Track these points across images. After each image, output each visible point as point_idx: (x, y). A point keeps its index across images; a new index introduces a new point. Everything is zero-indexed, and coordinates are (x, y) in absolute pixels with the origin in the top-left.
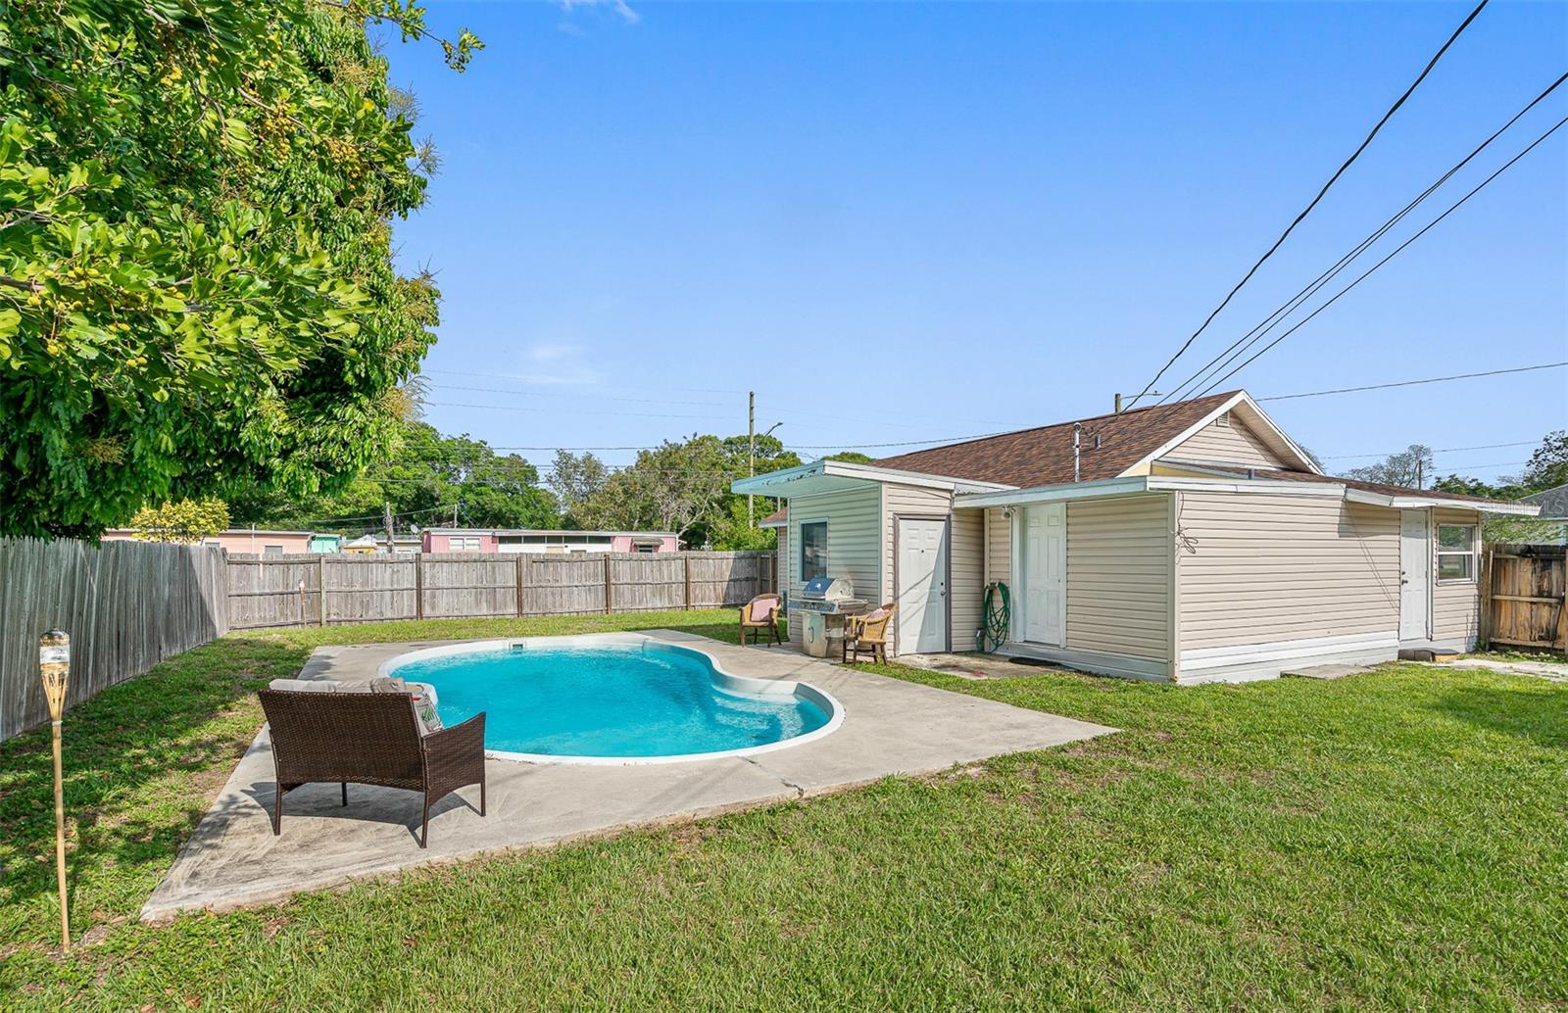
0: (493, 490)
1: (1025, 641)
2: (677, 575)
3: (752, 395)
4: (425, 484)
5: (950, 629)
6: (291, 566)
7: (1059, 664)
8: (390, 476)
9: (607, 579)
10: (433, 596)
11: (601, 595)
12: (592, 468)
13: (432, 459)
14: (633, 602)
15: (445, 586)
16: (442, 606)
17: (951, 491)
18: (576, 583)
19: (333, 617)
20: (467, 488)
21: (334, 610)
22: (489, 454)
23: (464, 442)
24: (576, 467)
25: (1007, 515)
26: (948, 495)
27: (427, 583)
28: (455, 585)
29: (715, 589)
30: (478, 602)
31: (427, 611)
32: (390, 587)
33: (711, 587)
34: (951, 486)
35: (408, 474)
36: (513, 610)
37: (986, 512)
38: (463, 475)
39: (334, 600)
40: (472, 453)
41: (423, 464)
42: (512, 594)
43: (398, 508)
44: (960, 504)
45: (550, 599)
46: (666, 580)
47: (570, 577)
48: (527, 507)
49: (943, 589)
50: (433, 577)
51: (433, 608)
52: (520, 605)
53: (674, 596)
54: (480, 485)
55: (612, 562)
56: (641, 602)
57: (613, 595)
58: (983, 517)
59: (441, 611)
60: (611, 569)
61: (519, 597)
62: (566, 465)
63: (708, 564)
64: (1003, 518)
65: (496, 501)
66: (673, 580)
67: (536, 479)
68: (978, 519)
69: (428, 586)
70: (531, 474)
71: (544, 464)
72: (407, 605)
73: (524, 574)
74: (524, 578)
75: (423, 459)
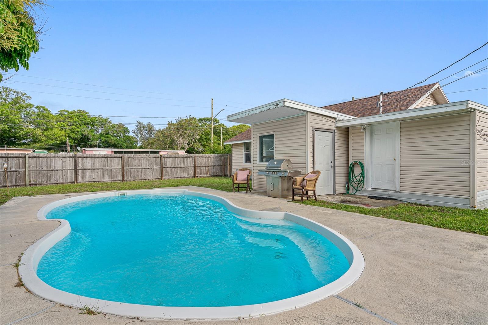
0: (112, 136)
1: (372, 188)
2: (190, 164)
3: (212, 99)
4: (85, 133)
5: (335, 183)
6: (10, 159)
7: (396, 199)
8: (71, 130)
9: (161, 165)
10: (83, 173)
11: (159, 172)
12: (150, 128)
13: (88, 124)
14: (172, 175)
15: (88, 168)
16: (87, 177)
17: (335, 118)
18: (148, 167)
19: (32, 182)
20: (102, 135)
21: (32, 179)
22: (110, 122)
23: (100, 118)
24: (144, 127)
26: (334, 120)
27: (79, 167)
28: (93, 168)
29: (206, 169)
30: (103, 175)
31: (80, 179)
32: (61, 169)
33: (204, 169)
34: (335, 116)
35: (78, 129)
36: (120, 178)
37: (350, 129)
38: (100, 131)
39: (33, 175)
40: (104, 122)
41: (84, 126)
42: (119, 172)
43: (74, 142)
45: (136, 174)
46: (186, 166)
47: (145, 164)
48: (125, 142)
49: (332, 164)
50: (82, 164)
51: (82, 178)
52: (123, 176)
53: (189, 172)
54: (107, 134)
55: (163, 158)
56: (176, 174)
57: (164, 172)
58: (348, 132)
59: (87, 179)
60: (163, 161)
61: (123, 173)
62: (140, 127)
63: (203, 160)
64: (362, 130)
65: (113, 140)
66: (189, 166)
67: (128, 132)
68: (346, 132)
69: (80, 168)
70: (126, 130)
72: (70, 176)
73: (125, 163)
74: (125, 165)
75: (84, 124)
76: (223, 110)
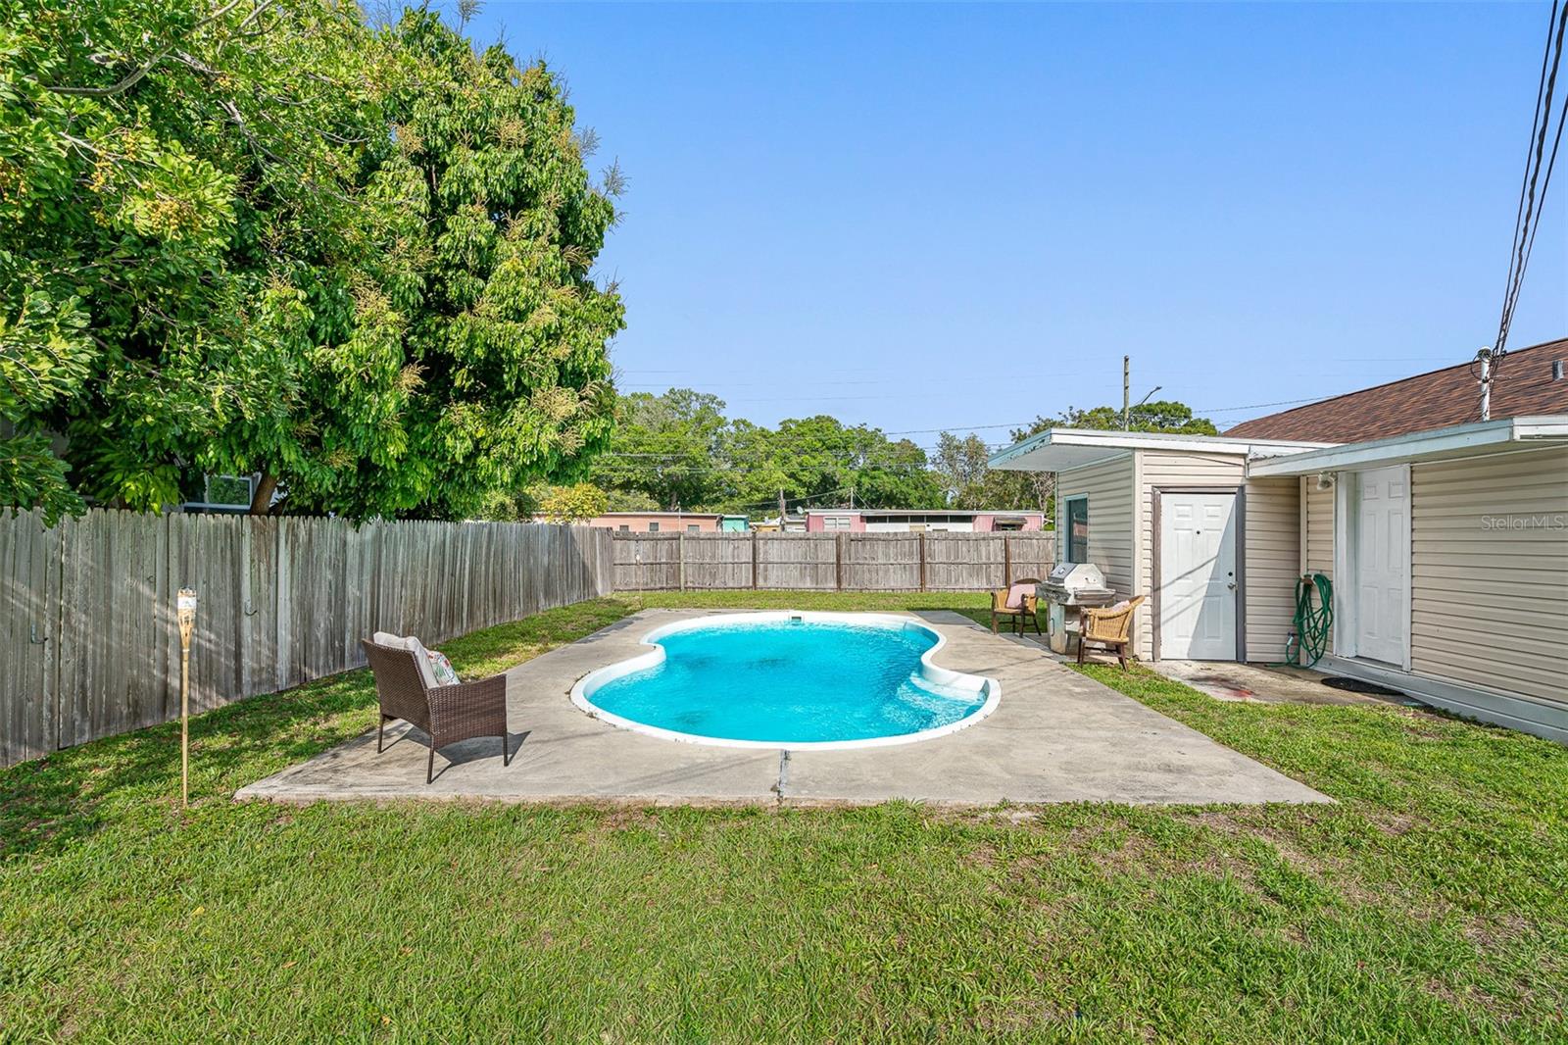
0: (886, 474)
1: (1358, 657)
2: (996, 556)
3: (1126, 360)
4: (828, 470)
5: (1244, 632)
6: (663, 541)
7: (1401, 694)
8: (800, 465)
9: (922, 558)
10: (766, 570)
11: (916, 573)
12: (975, 451)
13: (835, 447)
14: (949, 581)
15: (776, 560)
16: (773, 579)
17: (1244, 456)
18: (892, 561)
19: (690, 584)
20: (864, 473)
21: (690, 579)
22: (882, 441)
23: (862, 430)
24: (958, 448)
25: (1326, 484)
26: (1241, 461)
27: (761, 558)
28: (784, 560)
29: (1039, 571)
30: (802, 576)
31: (761, 583)
32: (731, 560)
33: (1035, 569)
34: (1244, 449)
35: (815, 462)
36: (833, 585)
37: (1303, 481)
38: (861, 461)
39: (690, 571)
40: (868, 440)
41: (827, 452)
42: (832, 571)
43: (808, 492)
44: (1258, 471)
45: (867, 576)
46: (984, 560)
47: (887, 556)
48: (916, 488)
49: (1232, 580)
50: (766, 552)
51: (765, 580)
52: (839, 581)
53: (992, 577)
54: (874, 469)
55: (927, 542)
56: (957, 581)
57: (928, 574)
58: (1298, 487)
59: (771, 583)
60: (926, 548)
61: (838, 573)
62: (949, 447)
63: (1031, 545)
64: (1319, 488)
65: (887, 483)
66: (992, 560)
67: (925, 461)
68: (1289, 493)
69: (761, 560)
70: (919, 457)
71: (931, 446)
72: (745, 577)
73: (843, 551)
74: (842, 556)
75: (828, 448)
76: (1158, 388)
